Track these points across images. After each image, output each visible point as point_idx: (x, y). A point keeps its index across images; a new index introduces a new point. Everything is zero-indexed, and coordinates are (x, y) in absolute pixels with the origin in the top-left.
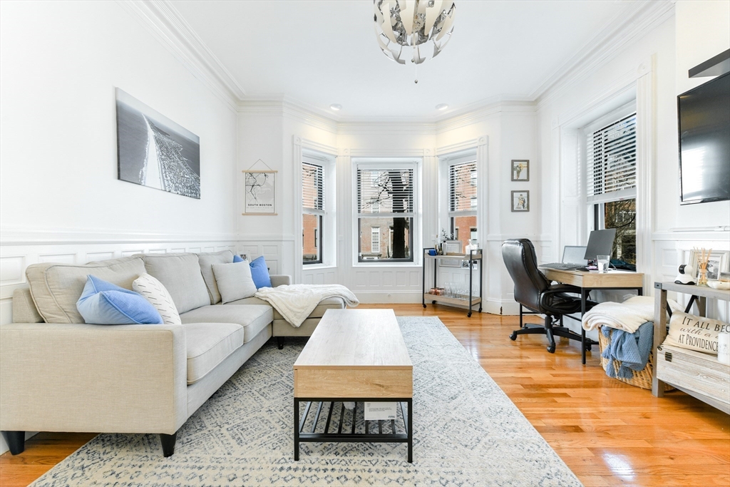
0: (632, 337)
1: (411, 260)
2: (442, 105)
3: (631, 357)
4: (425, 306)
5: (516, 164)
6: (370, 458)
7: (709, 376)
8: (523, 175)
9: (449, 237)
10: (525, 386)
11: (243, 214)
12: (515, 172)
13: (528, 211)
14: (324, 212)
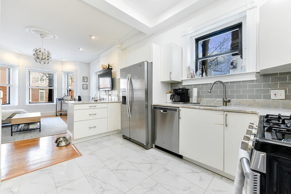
1: (53, 102)
2: (62, 59)
4: (57, 115)
5: (84, 78)
8: (86, 81)
9: (67, 95)
12: (84, 80)
13: (87, 89)
14: (11, 85)
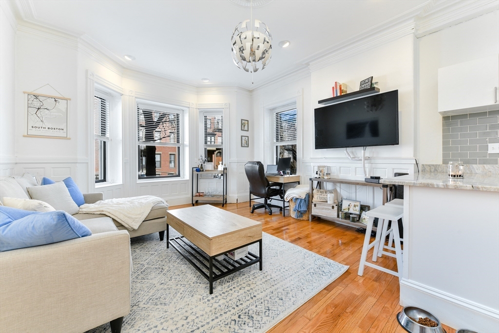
0: (304, 200)
1: (179, 176)
2: (205, 79)
3: (303, 208)
4: (193, 204)
5: (243, 122)
6: (244, 277)
7: (326, 209)
8: (246, 128)
10: (274, 230)
11: (24, 136)
12: (243, 126)
13: (248, 147)
14: (108, 138)
